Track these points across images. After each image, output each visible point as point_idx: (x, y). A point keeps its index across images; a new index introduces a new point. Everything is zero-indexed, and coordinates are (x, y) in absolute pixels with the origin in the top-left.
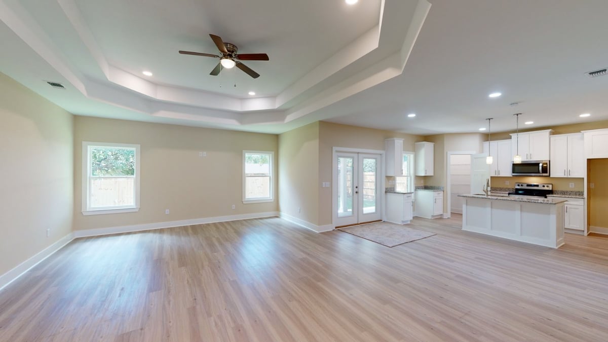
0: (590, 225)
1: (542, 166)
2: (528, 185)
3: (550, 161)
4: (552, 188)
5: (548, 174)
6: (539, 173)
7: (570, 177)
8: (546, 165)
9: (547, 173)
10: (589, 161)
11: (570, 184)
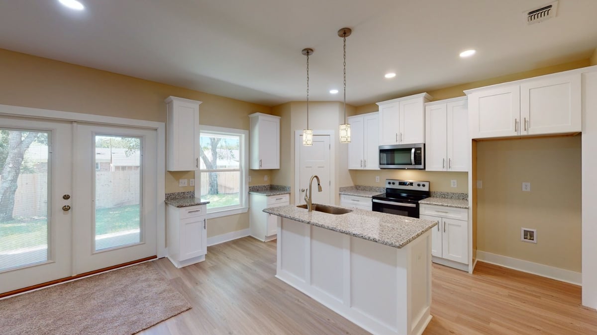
0: (476, 249)
1: (415, 153)
2: (401, 183)
3: (425, 145)
4: (429, 189)
5: (422, 167)
6: (411, 164)
7: (450, 170)
8: (419, 152)
9: (421, 164)
10: (475, 141)
11: (452, 181)
